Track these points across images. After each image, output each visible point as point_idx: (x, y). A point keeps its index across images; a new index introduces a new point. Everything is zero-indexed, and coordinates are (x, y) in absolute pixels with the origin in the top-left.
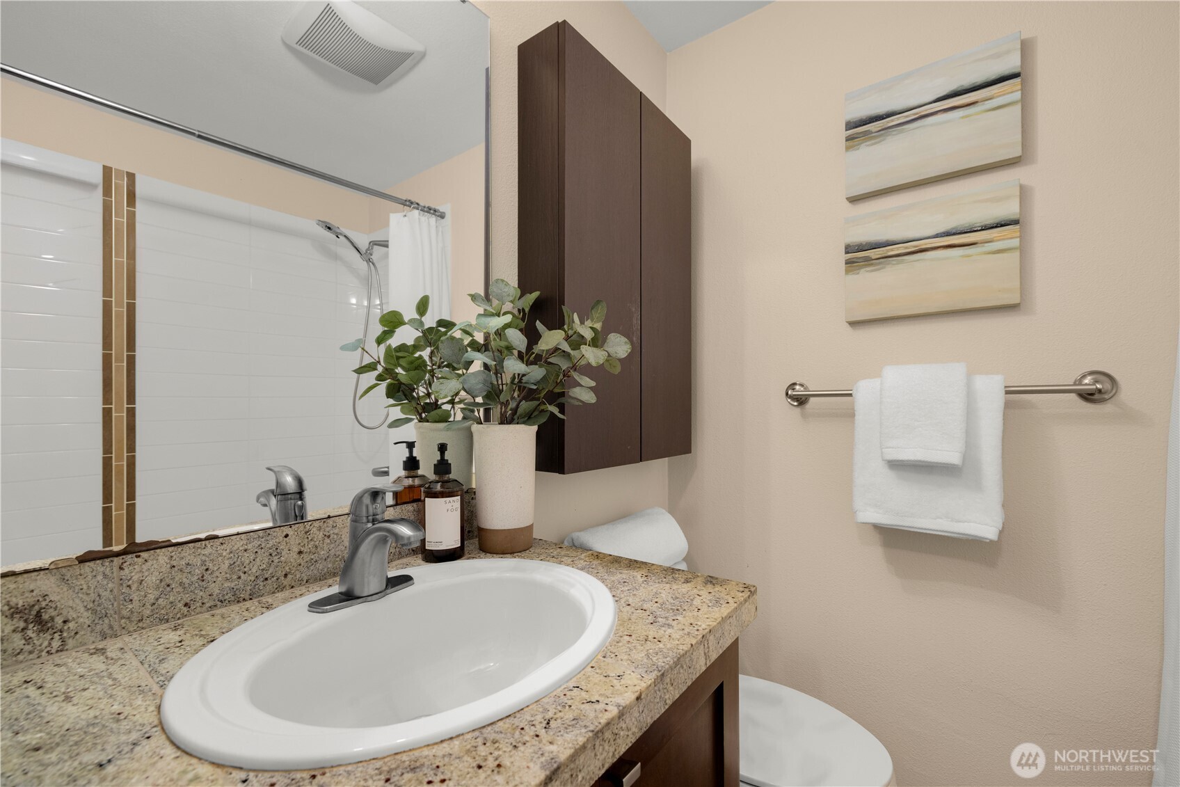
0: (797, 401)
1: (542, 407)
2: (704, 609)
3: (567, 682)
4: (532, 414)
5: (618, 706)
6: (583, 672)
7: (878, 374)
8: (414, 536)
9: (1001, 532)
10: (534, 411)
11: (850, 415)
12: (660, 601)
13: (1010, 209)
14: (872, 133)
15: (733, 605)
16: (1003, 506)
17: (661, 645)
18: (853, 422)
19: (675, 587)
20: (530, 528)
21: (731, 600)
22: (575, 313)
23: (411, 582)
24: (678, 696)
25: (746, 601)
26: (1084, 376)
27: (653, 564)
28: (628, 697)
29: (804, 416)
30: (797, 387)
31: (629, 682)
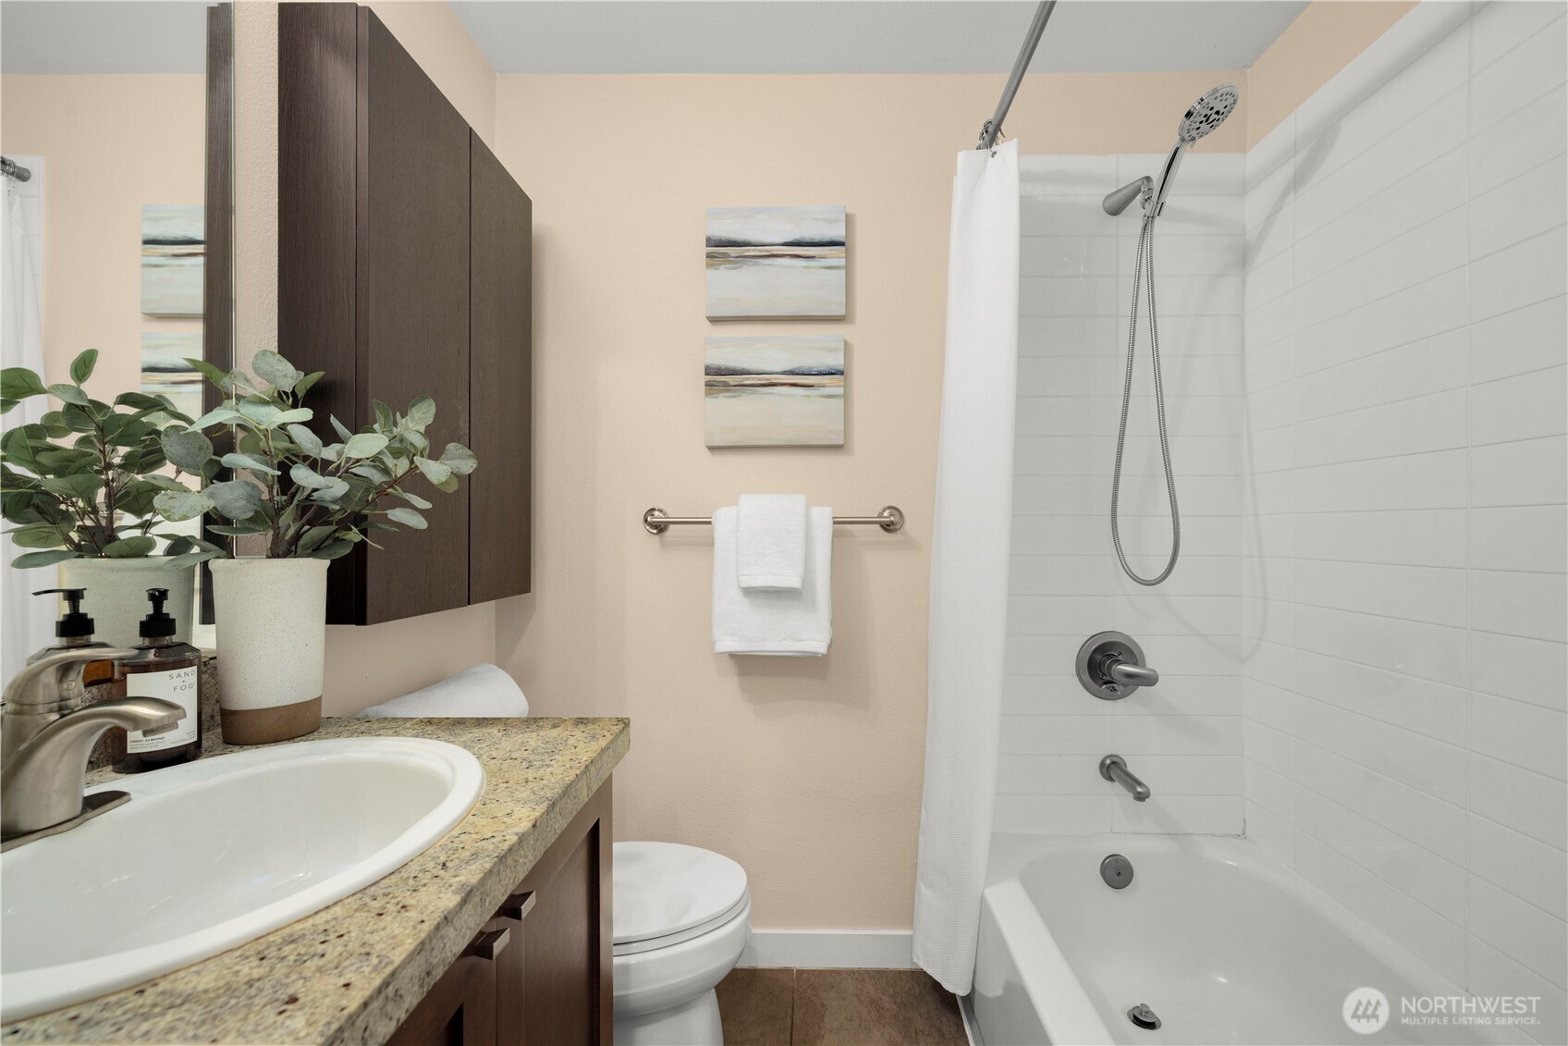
0: (656, 528)
1: (337, 535)
2: (581, 745)
3: (450, 831)
4: (321, 544)
5: (517, 834)
6: (465, 821)
7: (734, 502)
8: (169, 717)
9: (830, 646)
10: (326, 539)
11: (710, 543)
12: (530, 748)
13: (836, 361)
14: (731, 257)
15: (609, 737)
16: (832, 624)
17: (545, 782)
18: (712, 551)
19: (542, 733)
20: (317, 701)
21: (606, 734)
22: (398, 413)
23: (125, 798)
24: (565, 826)
25: (621, 732)
26: (884, 510)
27: (508, 719)
28: (525, 826)
29: (663, 545)
30: (656, 513)
31: (521, 816)
